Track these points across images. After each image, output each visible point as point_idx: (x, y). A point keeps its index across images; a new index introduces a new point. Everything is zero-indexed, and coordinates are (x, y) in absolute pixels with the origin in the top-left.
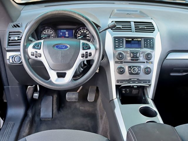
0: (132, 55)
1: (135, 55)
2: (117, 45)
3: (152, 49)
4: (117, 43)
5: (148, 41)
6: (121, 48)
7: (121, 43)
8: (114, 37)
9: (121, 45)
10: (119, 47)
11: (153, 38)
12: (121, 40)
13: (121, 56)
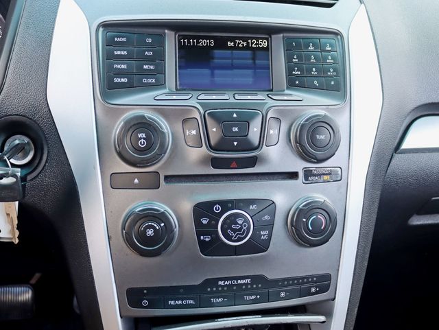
0: (214, 130)
1: (235, 129)
2: (120, 74)
3: (333, 97)
4: (120, 58)
5: (311, 48)
6: (149, 87)
7: (149, 60)
8: (106, 26)
9: (149, 74)
10: (134, 85)
11: (336, 34)
12: (149, 40)
13: (142, 143)
